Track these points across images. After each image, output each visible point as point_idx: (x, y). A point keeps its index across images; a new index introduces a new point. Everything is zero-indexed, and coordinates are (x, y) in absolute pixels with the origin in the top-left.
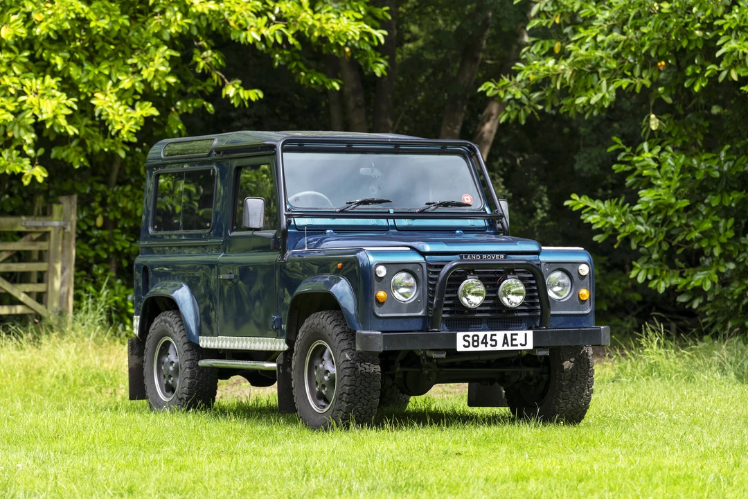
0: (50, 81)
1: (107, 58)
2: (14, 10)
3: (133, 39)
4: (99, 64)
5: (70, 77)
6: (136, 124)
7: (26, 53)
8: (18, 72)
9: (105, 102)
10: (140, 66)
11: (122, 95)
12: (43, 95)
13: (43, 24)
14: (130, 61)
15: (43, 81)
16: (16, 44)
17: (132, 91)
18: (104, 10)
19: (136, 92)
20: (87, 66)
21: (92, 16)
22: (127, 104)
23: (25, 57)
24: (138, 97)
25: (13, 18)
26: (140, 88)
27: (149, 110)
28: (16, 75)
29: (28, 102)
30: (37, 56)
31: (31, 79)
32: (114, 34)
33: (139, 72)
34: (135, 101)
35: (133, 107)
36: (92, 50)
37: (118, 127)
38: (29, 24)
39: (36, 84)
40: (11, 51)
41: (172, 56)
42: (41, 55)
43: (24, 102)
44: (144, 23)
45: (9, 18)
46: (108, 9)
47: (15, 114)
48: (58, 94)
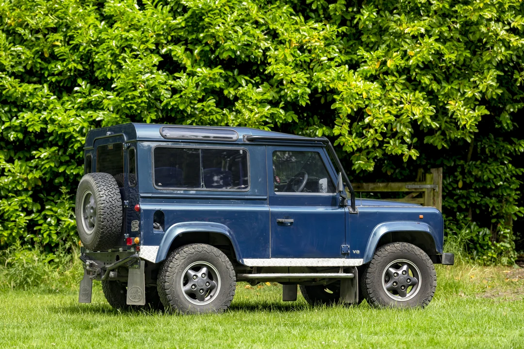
0: (419, 95)
1: (458, 78)
2: (396, 49)
3: (474, 65)
4: (452, 82)
5: (432, 91)
6: (476, 120)
7: (404, 77)
8: (399, 89)
9: (455, 106)
10: (478, 82)
11: (467, 101)
12: (414, 103)
13: (414, 58)
14: (472, 80)
15: (414, 95)
16: (398, 71)
17: (474, 99)
18: (454, 47)
19: (476, 100)
20: (444, 84)
21: (445, 51)
22: (470, 108)
23: (403, 79)
24: (477, 103)
25: (395, 54)
26: (478, 96)
27: (483, 111)
28: (397, 91)
29: (405, 109)
30: (413, 78)
31: (407, 94)
32: (461, 63)
33: (477, 87)
34: (475, 105)
35: (474, 110)
36: (448, 73)
37: (463, 123)
38: (406, 58)
39: (410, 96)
40: (394, 75)
41: (498, 76)
42: (415, 78)
43: (402, 108)
44: (481, 54)
45: (392, 54)
46: (457, 47)
47: (397, 116)
48: (424, 103)
